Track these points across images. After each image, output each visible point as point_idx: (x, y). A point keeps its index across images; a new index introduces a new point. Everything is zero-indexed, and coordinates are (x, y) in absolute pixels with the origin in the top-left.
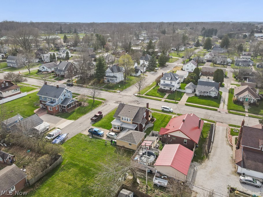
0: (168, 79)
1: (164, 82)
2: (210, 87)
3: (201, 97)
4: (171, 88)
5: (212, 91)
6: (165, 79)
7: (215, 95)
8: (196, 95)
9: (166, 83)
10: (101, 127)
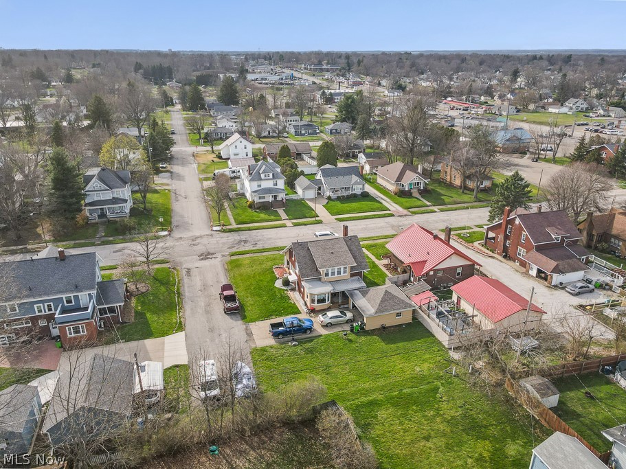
0: (267, 178)
1: (259, 186)
2: (347, 177)
3: (341, 199)
4: (275, 197)
5: (356, 183)
6: (261, 179)
7: (362, 191)
8: (329, 198)
9: (262, 187)
10: (271, 315)
